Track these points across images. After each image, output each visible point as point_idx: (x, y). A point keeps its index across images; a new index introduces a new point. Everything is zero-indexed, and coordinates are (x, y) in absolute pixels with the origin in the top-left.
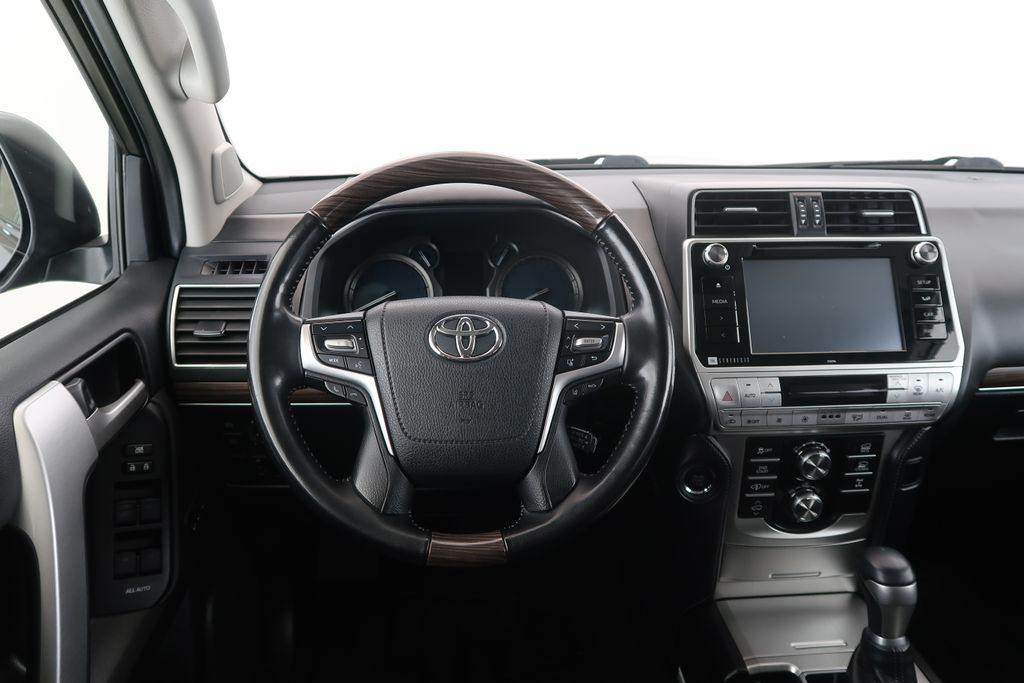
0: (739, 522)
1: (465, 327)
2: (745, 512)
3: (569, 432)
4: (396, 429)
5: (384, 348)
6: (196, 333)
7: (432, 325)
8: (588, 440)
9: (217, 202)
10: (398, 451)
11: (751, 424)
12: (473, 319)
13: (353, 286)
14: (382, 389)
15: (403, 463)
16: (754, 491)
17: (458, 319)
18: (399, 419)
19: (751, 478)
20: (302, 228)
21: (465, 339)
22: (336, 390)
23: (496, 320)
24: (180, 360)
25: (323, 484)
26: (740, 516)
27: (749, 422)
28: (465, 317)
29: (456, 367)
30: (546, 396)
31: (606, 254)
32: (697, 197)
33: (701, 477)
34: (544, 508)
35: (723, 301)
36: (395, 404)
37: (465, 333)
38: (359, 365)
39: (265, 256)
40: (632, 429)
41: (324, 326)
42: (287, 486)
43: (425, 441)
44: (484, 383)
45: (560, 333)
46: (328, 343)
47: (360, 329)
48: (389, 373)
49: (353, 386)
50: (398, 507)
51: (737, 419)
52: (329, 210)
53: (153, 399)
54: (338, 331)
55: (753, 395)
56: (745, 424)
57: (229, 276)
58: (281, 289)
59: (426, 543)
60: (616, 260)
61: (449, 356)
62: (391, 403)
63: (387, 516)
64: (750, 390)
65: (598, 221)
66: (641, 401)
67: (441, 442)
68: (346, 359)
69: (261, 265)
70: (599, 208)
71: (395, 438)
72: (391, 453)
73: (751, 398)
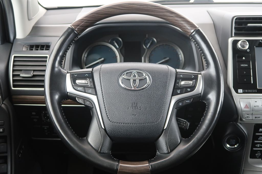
0: (250, 160)
1: (135, 76)
2: (253, 156)
3: (177, 120)
4: (105, 118)
5: (101, 84)
6: (21, 75)
7: (121, 75)
8: (186, 124)
9: (29, 20)
10: (106, 127)
11: (257, 119)
12: (138, 72)
13: (86, 56)
14: (100, 101)
15: (108, 132)
16: (257, 147)
17: (131, 72)
18: (107, 114)
19: (256, 142)
20: (67, 33)
21: (134, 81)
22: (80, 101)
23: (148, 73)
24: (14, 86)
25: (75, 139)
26: (250, 158)
27: (256, 118)
28: (134, 71)
29: (130, 92)
30: (168, 105)
31: (195, 45)
32: (236, 19)
33: (234, 140)
34: (166, 152)
35: (245, 65)
36: (105, 107)
37: (135, 78)
38: (90, 91)
39: (49, 43)
40: (204, 120)
41: (76, 74)
42: (60, 139)
43: (117, 123)
44: (142, 99)
45: (174, 79)
46: (78, 82)
47: (91, 76)
48: (103, 95)
49: (87, 99)
50: (106, 150)
51: (251, 116)
52: (78, 26)
53: (4, 102)
54: (81, 76)
55: (258, 106)
56: (254, 118)
57: (34, 51)
58: (58, 58)
59: (117, 165)
60: (199, 48)
61: (127, 88)
62: (103, 107)
63: (101, 153)
64: (256, 104)
65: (192, 31)
66: (208, 108)
67: (124, 124)
68: (85, 88)
69: (47, 47)
70: (192, 25)
71: (105, 121)
72: (103, 127)
73: (257, 108)
